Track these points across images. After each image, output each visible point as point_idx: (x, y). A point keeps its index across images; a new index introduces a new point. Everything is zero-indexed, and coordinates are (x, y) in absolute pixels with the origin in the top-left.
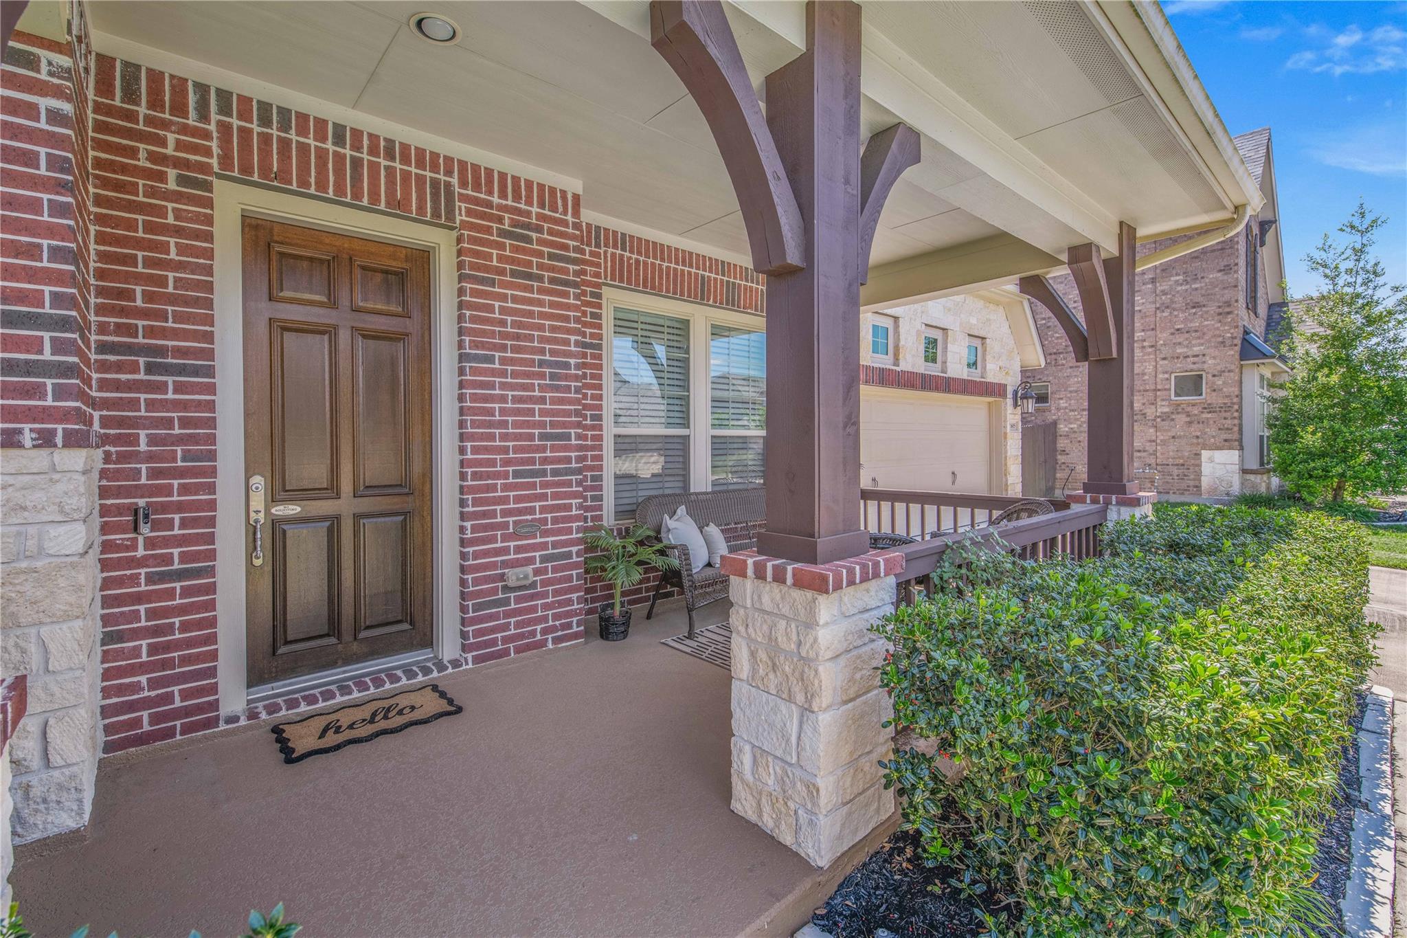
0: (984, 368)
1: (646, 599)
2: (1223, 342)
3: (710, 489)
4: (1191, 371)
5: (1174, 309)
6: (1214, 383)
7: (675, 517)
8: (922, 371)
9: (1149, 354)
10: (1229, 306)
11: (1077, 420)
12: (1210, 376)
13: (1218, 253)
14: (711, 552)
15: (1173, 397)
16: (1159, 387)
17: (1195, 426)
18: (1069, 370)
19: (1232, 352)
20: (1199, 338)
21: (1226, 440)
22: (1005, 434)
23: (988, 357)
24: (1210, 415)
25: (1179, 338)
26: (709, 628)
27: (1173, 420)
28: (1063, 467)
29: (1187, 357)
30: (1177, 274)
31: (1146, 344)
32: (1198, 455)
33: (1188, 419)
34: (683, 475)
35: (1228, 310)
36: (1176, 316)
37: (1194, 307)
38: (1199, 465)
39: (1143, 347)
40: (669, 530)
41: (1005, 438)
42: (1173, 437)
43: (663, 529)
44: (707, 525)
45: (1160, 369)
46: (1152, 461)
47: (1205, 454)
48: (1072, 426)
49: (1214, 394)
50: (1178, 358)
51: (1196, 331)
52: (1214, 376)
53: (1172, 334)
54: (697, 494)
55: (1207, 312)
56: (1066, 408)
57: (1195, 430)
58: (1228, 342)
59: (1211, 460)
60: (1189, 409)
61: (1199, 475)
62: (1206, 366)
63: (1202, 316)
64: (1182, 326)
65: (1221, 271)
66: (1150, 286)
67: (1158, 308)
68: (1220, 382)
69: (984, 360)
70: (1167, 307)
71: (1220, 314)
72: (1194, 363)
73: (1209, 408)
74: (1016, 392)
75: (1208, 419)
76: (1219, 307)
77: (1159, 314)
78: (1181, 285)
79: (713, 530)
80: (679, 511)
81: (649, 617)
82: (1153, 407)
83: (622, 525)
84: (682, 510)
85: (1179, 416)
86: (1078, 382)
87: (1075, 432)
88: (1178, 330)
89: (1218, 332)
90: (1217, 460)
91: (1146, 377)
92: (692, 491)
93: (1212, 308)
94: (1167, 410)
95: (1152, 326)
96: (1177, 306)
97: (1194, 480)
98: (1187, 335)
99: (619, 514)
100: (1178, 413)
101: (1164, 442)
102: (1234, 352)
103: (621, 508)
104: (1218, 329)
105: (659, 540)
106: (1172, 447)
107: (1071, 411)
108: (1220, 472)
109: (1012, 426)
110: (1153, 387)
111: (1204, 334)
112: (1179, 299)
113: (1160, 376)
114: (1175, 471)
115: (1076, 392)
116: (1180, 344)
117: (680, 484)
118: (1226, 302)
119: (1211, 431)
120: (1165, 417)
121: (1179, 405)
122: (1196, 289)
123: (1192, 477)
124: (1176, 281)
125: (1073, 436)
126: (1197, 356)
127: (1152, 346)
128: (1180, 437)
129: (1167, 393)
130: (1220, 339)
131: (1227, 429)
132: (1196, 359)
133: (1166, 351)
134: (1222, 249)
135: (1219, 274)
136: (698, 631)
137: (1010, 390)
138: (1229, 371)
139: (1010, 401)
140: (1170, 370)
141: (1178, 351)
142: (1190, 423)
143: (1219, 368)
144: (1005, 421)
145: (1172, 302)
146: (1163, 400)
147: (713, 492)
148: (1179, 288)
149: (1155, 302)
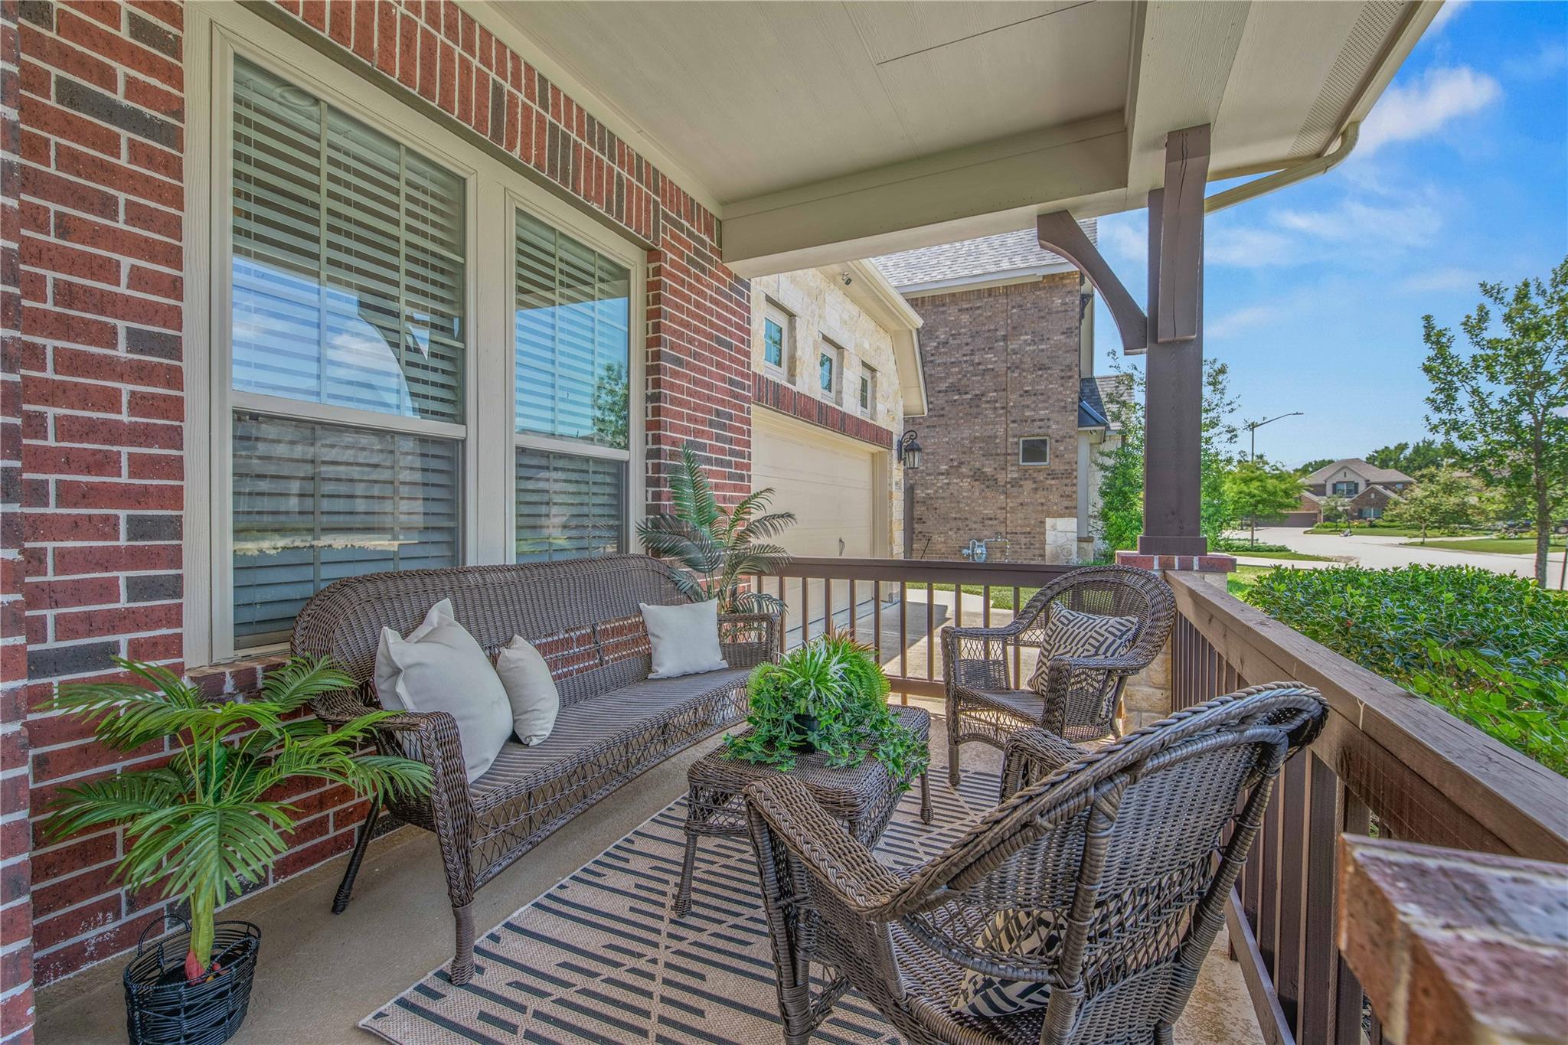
0: (874, 408)
1: (337, 845)
2: (1065, 407)
3: (512, 560)
4: (1038, 435)
5: (1024, 370)
6: (1057, 449)
7: (423, 630)
8: (818, 398)
9: (1001, 416)
10: (1070, 370)
11: (933, 484)
12: (1053, 441)
13: (1061, 315)
14: (518, 711)
15: (1021, 463)
16: (1009, 451)
17: (1040, 493)
18: (927, 430)
19: (1072, 418)
20: (1044, 401)
21: (1066, 508)
22: (891, 493)
23: (878, 395)
24: (1053, 482)
25: (1028, 401)
26: (514, 917)
27: (1021, 486)
28: (920, 536)
29: (1034, 421)
30: (1026, 334)
31: (998, 405)
32: (1043, 523)
33: (1034, 486)
34: (450, 530)
35: (1069, 374)
36: (1025, 377)
37: (1040, 369)
38: (1044, 534)
39: (995, 408)
40: (397, 672)
41: (891, 498)
42: (1021, 504)
43: (382, 669)
44: (508, 642)
45: (1010, 433)
46: (1002, 529)
47: (1049, 521)
48: (929, 491)
49: (1057, 460)
50: (1026, 421)
51: (1042, 394)
52: (1057, 441)
53: (1021, 396)
54: (482, 571)
55: (1051, 375)
56: (923, 471)
57: (1040, 497)
58: (1069, 408)
59: (1054, 528)
60: (1035, 475)
61: (1043, 543)
62: (1050, 431)
63: (1047, 379)
64: (1030, 388)
65: (1063, 333)
66: (1002, 344)
67: (1009, 368)
68: (1062, 448)
69: (874, 398)
70: (1017, 368)
71: (1062, 378)
72: (1040, 428)
73: (1052, 475)
74: (900, 443)
75: (1051, 485)
76: (1062, 371)
77: (1010, 375)
78: (1030, 345)
79: (523, 653)
80: (434, 615)
81: (338, 905)
82: (1003, 472)
83: (257, 658)
84: (441, 611)
85: (1027, 482)
86: (934, 444)
87: (931, 498)
88: (1026, 392)
89: (1060, 397)
90: (1059, 529)
91: (998, 441)
92: (471, 562)
93: (1056, 371)
94: (1015, 475)
95: (1004, 387)
96: (1026, 366)
97: (1039, 549)
98: (1034, 398)
99: (247, 630)
100: (1026, 479)
101: (1013, 510)
102: (1073, 417)
103: (247, 615)
104: (1060, 393)
105: (367, 696)
106: (1020, 515)
107: (929, 475)
108: (1061, 541)
109: (896, 484)
110: (1004, 451)
111: (1049, 397)
112: (1027, 359)
113: (1011, 440)
114: (1023, 540)
115: (933, 454)
116: (1028, 406)
117: (444, 551)
118: (1067, 366)
119: (1054, 498)
120: (1015, 483)
121: (1026, 471)
122: (1043, 350)
123: (1037, 545)
124: (1025, 341)
125: (929, 502)
126: (1041, 420)
127: (1003, 408)
128: (1027, 504)
129: (1014, 457)
130: (1063, 404)
131: (1068, 496)
132: (1041, 423)
133: (1015, 414)
134: (1066, 311)
135: (1062, 337)
136: (481, 941)
137: (895, 439)
138: (1070, 437)
139: (895, 453)
140: (1019, 433)
141: (1027, 414)
142: (1036, 489)
143: (1061, 433)
144: (891, 477)
145: (1022, 362)
146: (1012, 465)
147: (519, 568)
148: (1028, 348)
149: (1006, 362)
